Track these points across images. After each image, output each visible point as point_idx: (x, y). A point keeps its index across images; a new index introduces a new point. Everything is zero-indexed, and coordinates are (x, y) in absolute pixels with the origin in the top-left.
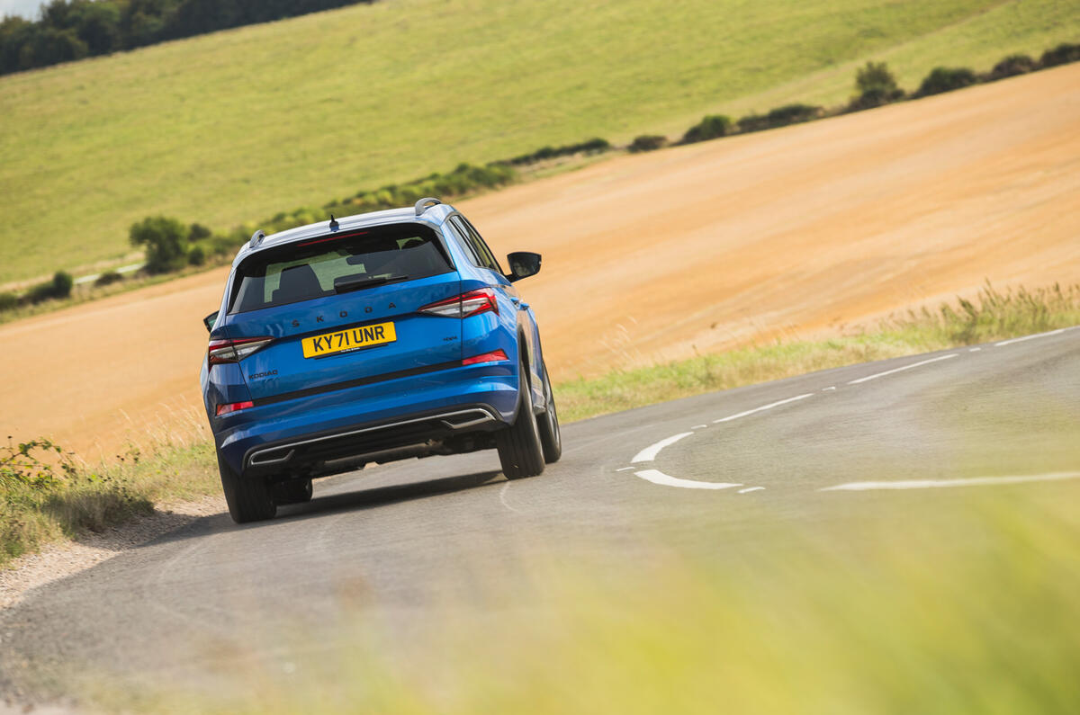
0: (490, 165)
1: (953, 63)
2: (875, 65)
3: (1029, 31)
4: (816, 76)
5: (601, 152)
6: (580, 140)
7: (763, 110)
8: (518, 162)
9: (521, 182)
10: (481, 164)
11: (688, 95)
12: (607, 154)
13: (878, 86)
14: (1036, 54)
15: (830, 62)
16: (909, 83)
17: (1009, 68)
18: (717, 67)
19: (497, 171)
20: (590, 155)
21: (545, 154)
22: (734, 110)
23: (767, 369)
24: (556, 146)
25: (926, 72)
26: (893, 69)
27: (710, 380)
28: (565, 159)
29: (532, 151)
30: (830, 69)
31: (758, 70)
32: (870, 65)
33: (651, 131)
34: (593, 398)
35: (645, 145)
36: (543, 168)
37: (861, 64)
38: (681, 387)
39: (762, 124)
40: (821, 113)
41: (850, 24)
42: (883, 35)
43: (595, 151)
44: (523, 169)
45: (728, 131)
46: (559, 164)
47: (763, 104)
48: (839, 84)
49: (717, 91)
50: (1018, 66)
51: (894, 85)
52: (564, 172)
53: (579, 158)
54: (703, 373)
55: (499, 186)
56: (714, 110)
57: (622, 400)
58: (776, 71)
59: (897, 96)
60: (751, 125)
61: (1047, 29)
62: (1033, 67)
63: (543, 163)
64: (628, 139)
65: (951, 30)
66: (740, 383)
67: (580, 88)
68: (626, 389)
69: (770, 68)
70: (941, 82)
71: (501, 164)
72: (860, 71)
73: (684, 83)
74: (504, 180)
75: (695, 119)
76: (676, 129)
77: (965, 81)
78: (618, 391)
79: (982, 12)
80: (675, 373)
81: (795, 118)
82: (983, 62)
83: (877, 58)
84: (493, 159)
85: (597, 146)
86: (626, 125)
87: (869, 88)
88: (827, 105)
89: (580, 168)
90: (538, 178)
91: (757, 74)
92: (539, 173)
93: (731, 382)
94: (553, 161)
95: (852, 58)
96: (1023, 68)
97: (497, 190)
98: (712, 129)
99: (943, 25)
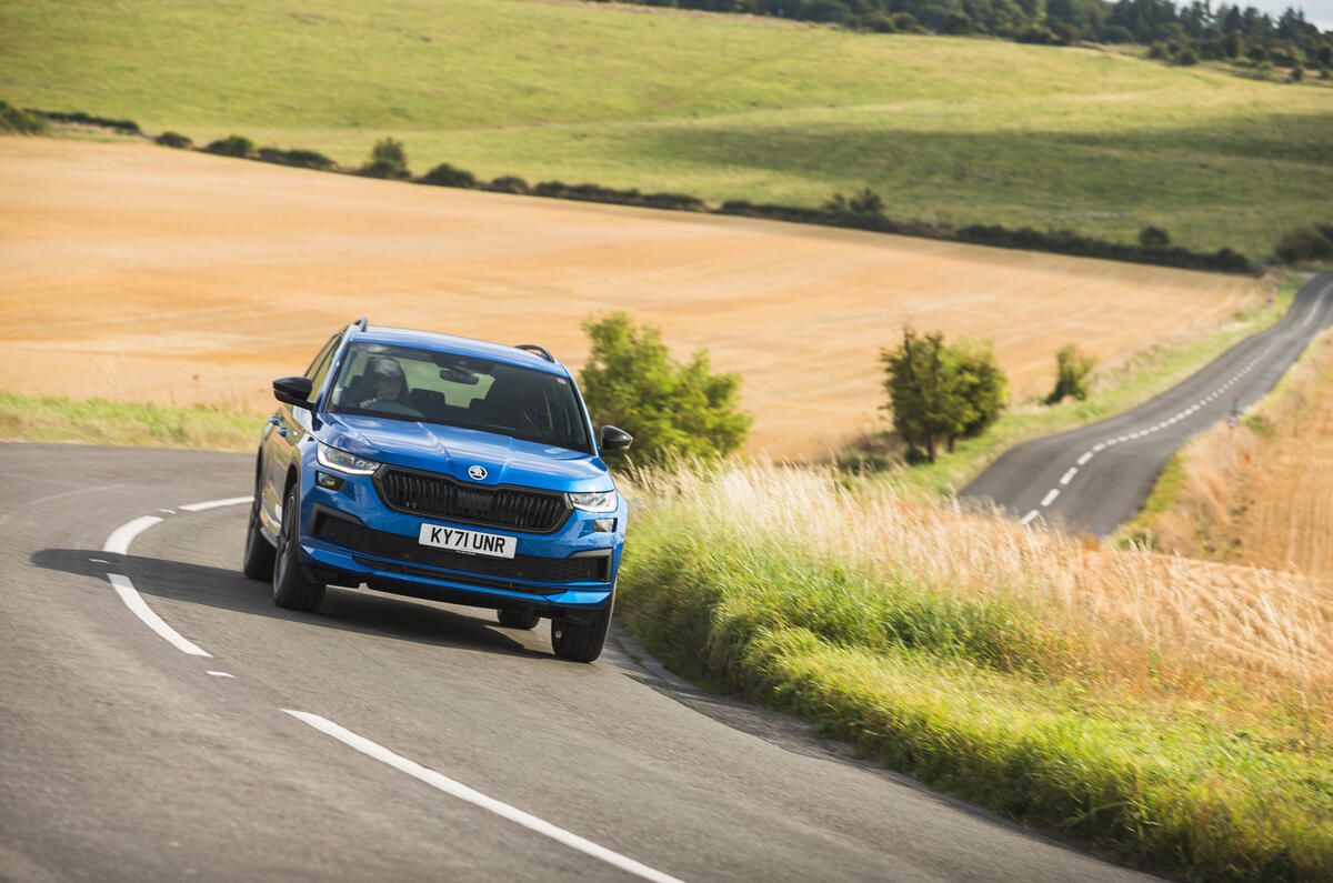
0: (27, 111)
1: (460, 164)
2: (395, 142)
3: (534, 158)
4: (342, 133)
5: (130, 134)
6: (116, 117)
7: (285, 147)
8: (54, 116)
9: (50, 136)
10: (19, 107)
11: (223, 110)
12: (136, 138)
13: (390, 161)
14: (532, 182)
15: (356, 125)
16: (418, 168)
17: (506, 185)
18: (257, 94)
19: (32, 118)
20: (120, 133)
21: (80, 118)
22: (260, 138)
23: (233, 439)
24: (92, 114)
25: (434, 164)
26: (407, 150)
27: (180, 434)
28: (97, 129)
29: (69, 111)
30: (354, 131)
31: (293, 110)
32: (389, 140)
33: (180, 130)
34: (74, 424)
35: (171, 141)
36: (75, 130)
37: (381, 135)
38: (152, 434)
39: (280, 159)
40: (334, 167)
41: (383, 99)
42: (408, 117)
43: (126, 131)
44: (56, 125)
45: (249, 155)
46: (90, 132)
47: (286, 141)
48: (356, 147)
49: (250, 115)
50: (514, 186)
51: (404, 165)
52: (91, 140)
53: (109, 132)
54: (175, 426)
55: (29, 133)
56: (241, 131)
57: (98, 432)
58: (308, 116)
59: (404, 176)
60: (270, 156)
61: (548, 162)
62: (527, 191)
63: (76, 125)
64: (158, 130)
65: (469, 134)
66: (205, 446)
67: (131, 70)
68: (105, 422)
69: (302, 111)
70: (445, 177)
71: (38, 113)
72: (380, 142)
73: (224, 98)
74: (35, 129)
75: (223, 133)
76: (204, 136)
77: (465, 183)
78: (96, 423)
79: (499, 127)
80: (150, 419)
81: (310, 164)
82: (486, 173)
83: (398, 136)
84: (31, 106)
85: (128, 127)
86: (159, 117)
87: (383, 160)
88: (342, 161)
89: (107, 141)
90: (66, 137)
91: (289, 113)
92: (70, 133)
93: (197, 442)
94: (85, 127)
95: (376, 127)
96: (518, 189)
97: (26, 135)
98: (235, 148)
99: (460, 128)
